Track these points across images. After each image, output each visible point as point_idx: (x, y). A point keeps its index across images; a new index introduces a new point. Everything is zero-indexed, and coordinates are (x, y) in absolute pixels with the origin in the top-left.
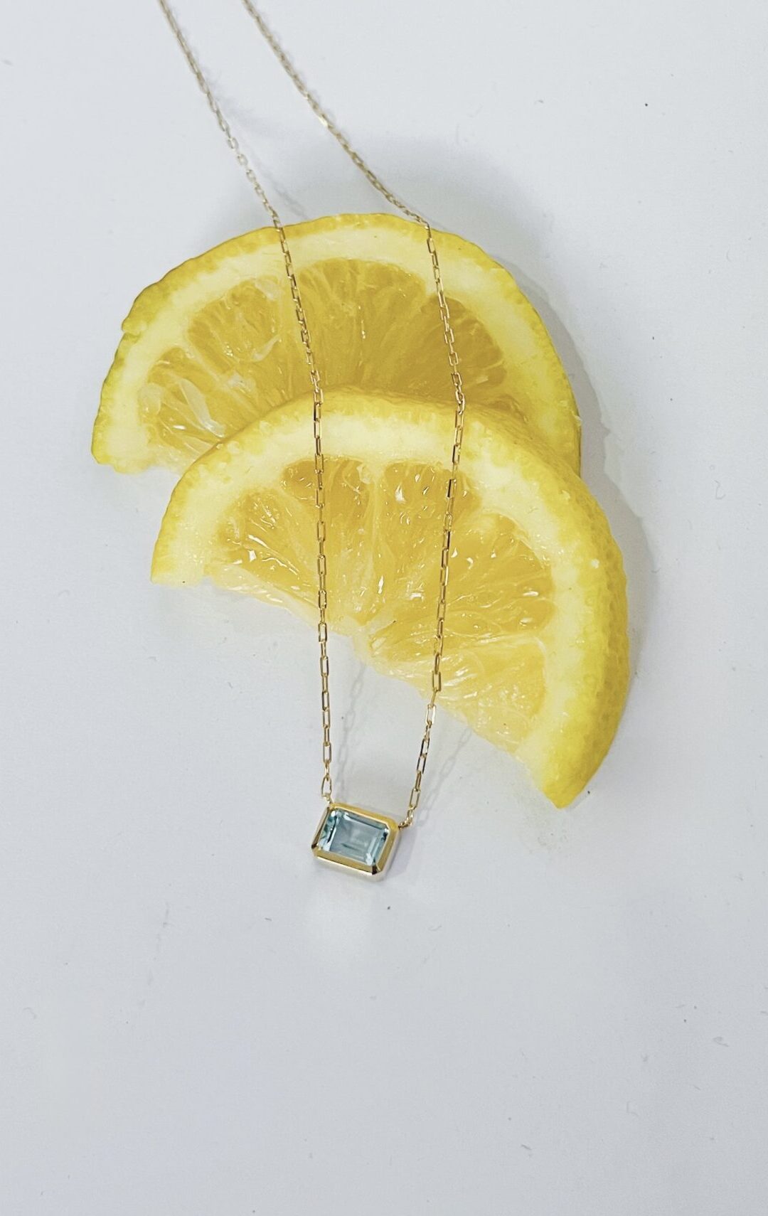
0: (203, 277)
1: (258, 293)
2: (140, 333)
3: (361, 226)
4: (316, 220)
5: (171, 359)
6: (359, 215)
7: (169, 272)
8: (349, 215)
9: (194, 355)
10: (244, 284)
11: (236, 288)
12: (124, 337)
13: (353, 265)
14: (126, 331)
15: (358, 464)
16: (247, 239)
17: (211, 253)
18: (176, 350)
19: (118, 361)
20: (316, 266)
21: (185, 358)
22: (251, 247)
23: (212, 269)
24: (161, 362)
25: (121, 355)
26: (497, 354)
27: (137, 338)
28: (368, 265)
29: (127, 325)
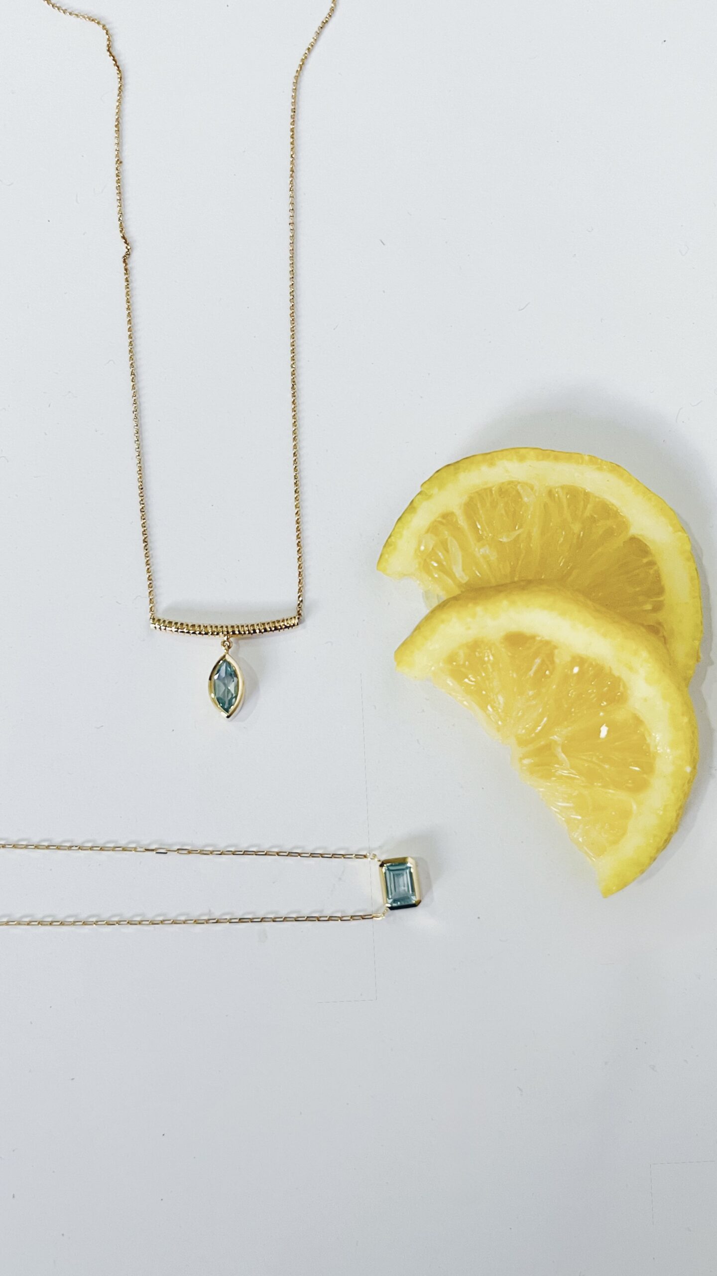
0: (484, 468)
1: (519, 495)
2: (432, 494)
3: (600, 469)
4: (571, 453)
5: (447, 518)
6: (602, 460)
7: (464, 459)
8: (594, 457)
9: (462, 522)
10: (510, 483)
11: (503, 483)
12: (420, 493)
13: (587, 495)
14: (423, 489)
15: (555, 647)
16: (523, 451)
17: (495, 454)
18: (452, 514)
19: (412, 507)
20: (562, 487)
21: (457, 521)
22: (522, 458)
23: (492, 464)
24: (440, 519)
25: (415, 504)
26: (661, 591)
27: (429, 497)
28: (597, 500)
29: (425, 486)
